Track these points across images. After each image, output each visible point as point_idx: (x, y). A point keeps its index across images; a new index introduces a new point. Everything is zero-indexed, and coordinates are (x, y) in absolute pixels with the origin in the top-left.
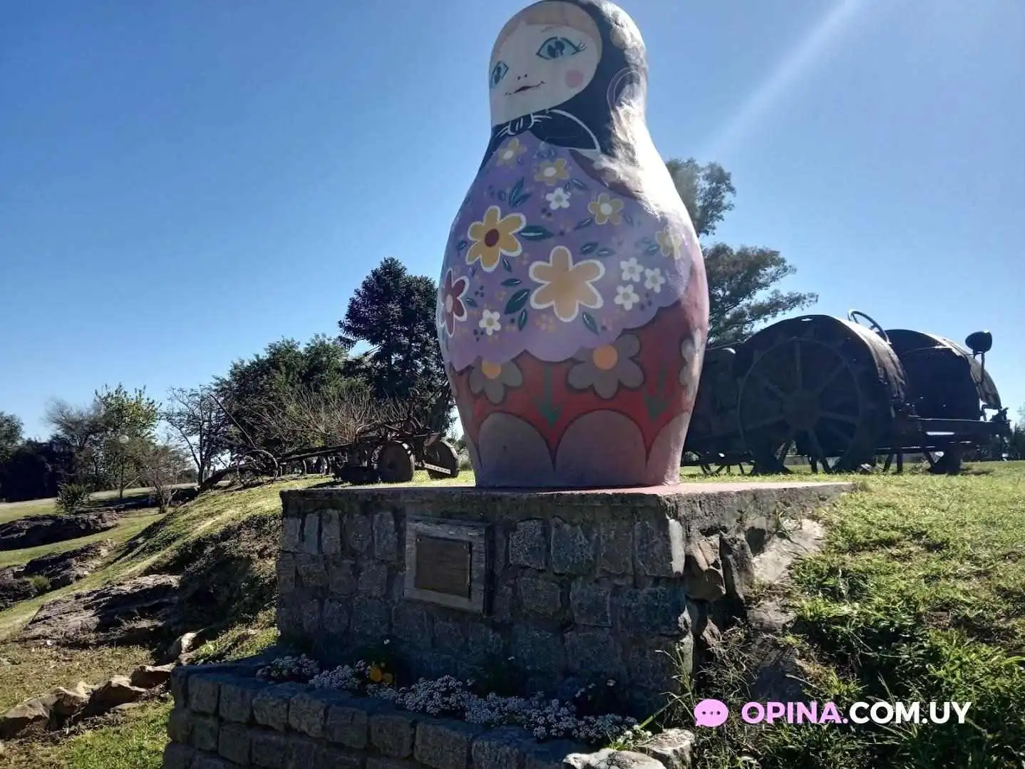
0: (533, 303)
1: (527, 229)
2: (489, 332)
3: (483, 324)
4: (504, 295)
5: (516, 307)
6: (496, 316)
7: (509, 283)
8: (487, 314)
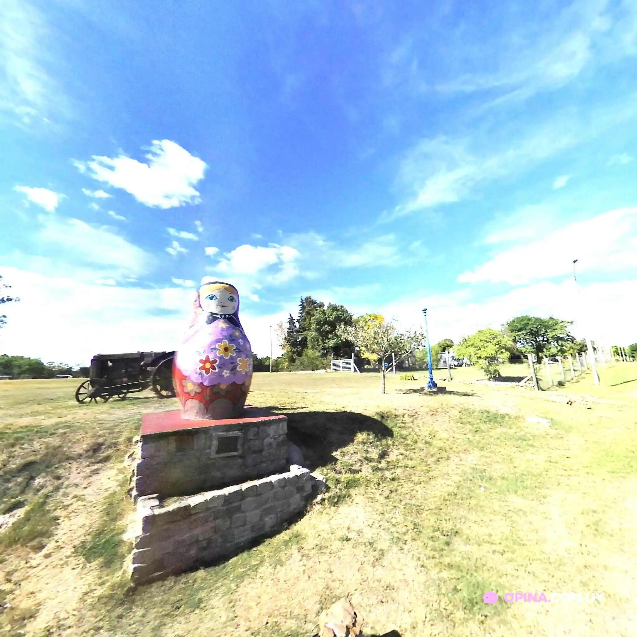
0: (238, 369)
1: (236, 349)
2: (225, 376)
3: (224, 374)
4: (231, 366)
5: (233, 370)
6: (228, 372)
7: (232, 363)
8: (225, 371)
